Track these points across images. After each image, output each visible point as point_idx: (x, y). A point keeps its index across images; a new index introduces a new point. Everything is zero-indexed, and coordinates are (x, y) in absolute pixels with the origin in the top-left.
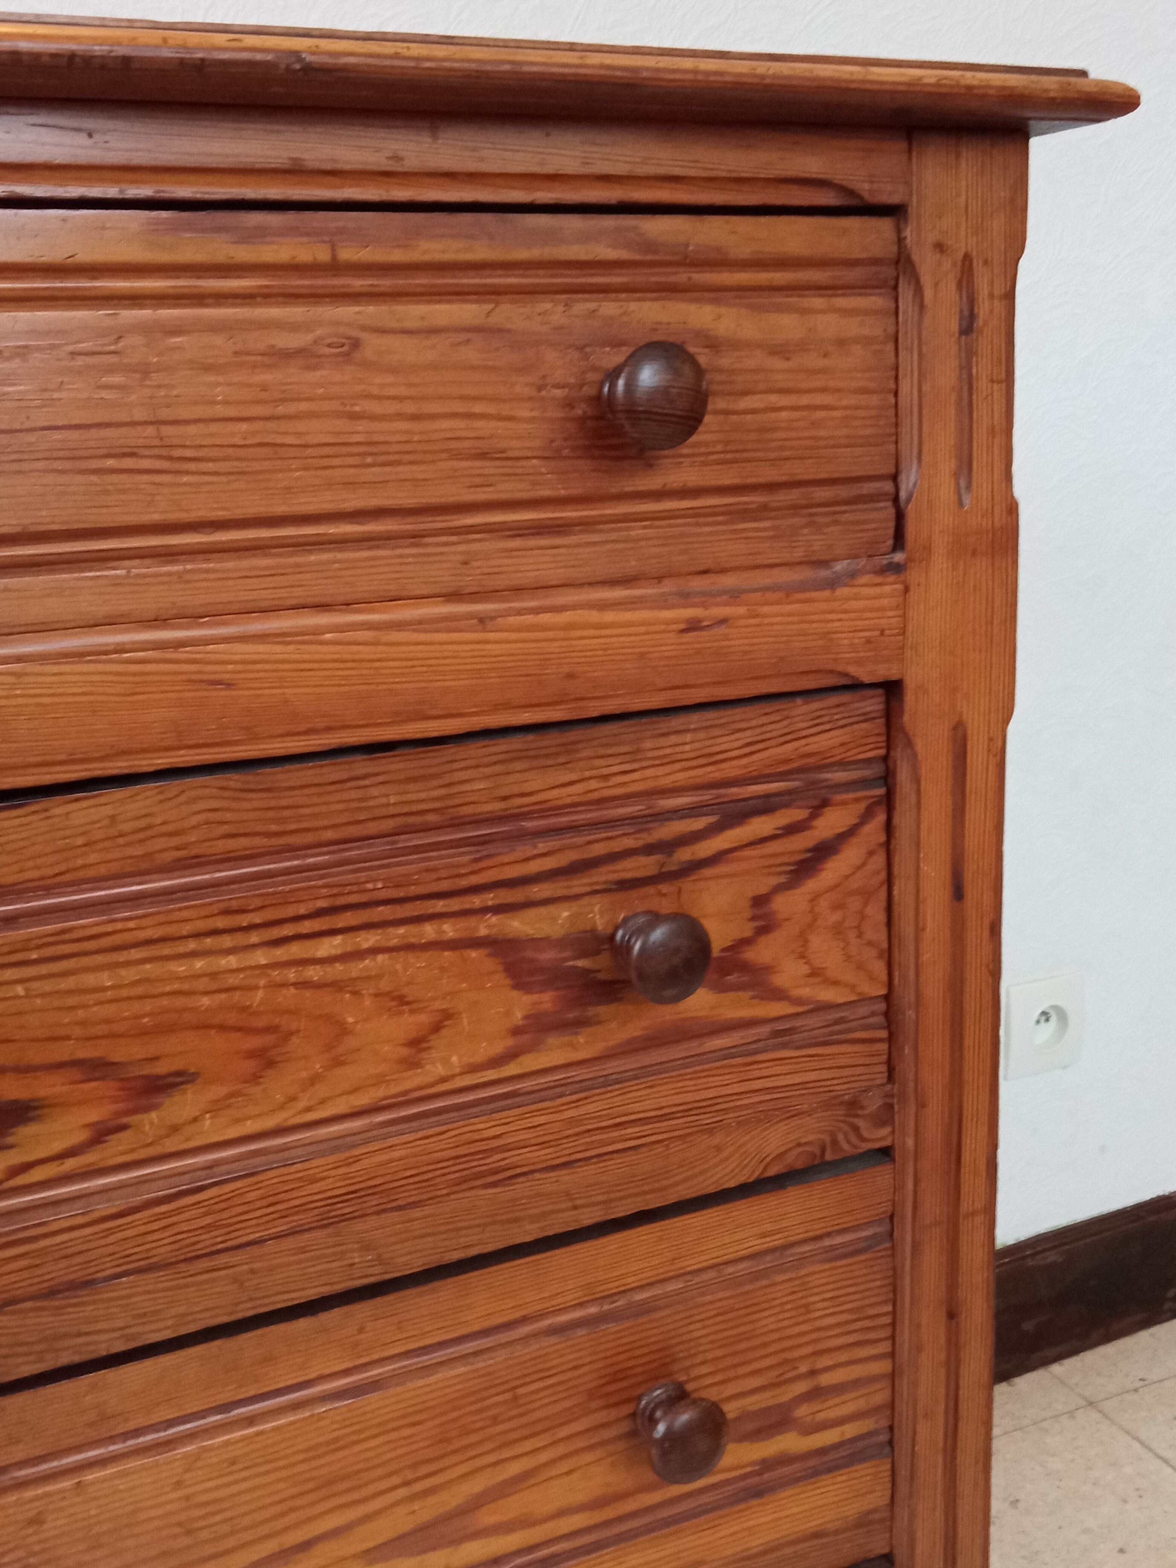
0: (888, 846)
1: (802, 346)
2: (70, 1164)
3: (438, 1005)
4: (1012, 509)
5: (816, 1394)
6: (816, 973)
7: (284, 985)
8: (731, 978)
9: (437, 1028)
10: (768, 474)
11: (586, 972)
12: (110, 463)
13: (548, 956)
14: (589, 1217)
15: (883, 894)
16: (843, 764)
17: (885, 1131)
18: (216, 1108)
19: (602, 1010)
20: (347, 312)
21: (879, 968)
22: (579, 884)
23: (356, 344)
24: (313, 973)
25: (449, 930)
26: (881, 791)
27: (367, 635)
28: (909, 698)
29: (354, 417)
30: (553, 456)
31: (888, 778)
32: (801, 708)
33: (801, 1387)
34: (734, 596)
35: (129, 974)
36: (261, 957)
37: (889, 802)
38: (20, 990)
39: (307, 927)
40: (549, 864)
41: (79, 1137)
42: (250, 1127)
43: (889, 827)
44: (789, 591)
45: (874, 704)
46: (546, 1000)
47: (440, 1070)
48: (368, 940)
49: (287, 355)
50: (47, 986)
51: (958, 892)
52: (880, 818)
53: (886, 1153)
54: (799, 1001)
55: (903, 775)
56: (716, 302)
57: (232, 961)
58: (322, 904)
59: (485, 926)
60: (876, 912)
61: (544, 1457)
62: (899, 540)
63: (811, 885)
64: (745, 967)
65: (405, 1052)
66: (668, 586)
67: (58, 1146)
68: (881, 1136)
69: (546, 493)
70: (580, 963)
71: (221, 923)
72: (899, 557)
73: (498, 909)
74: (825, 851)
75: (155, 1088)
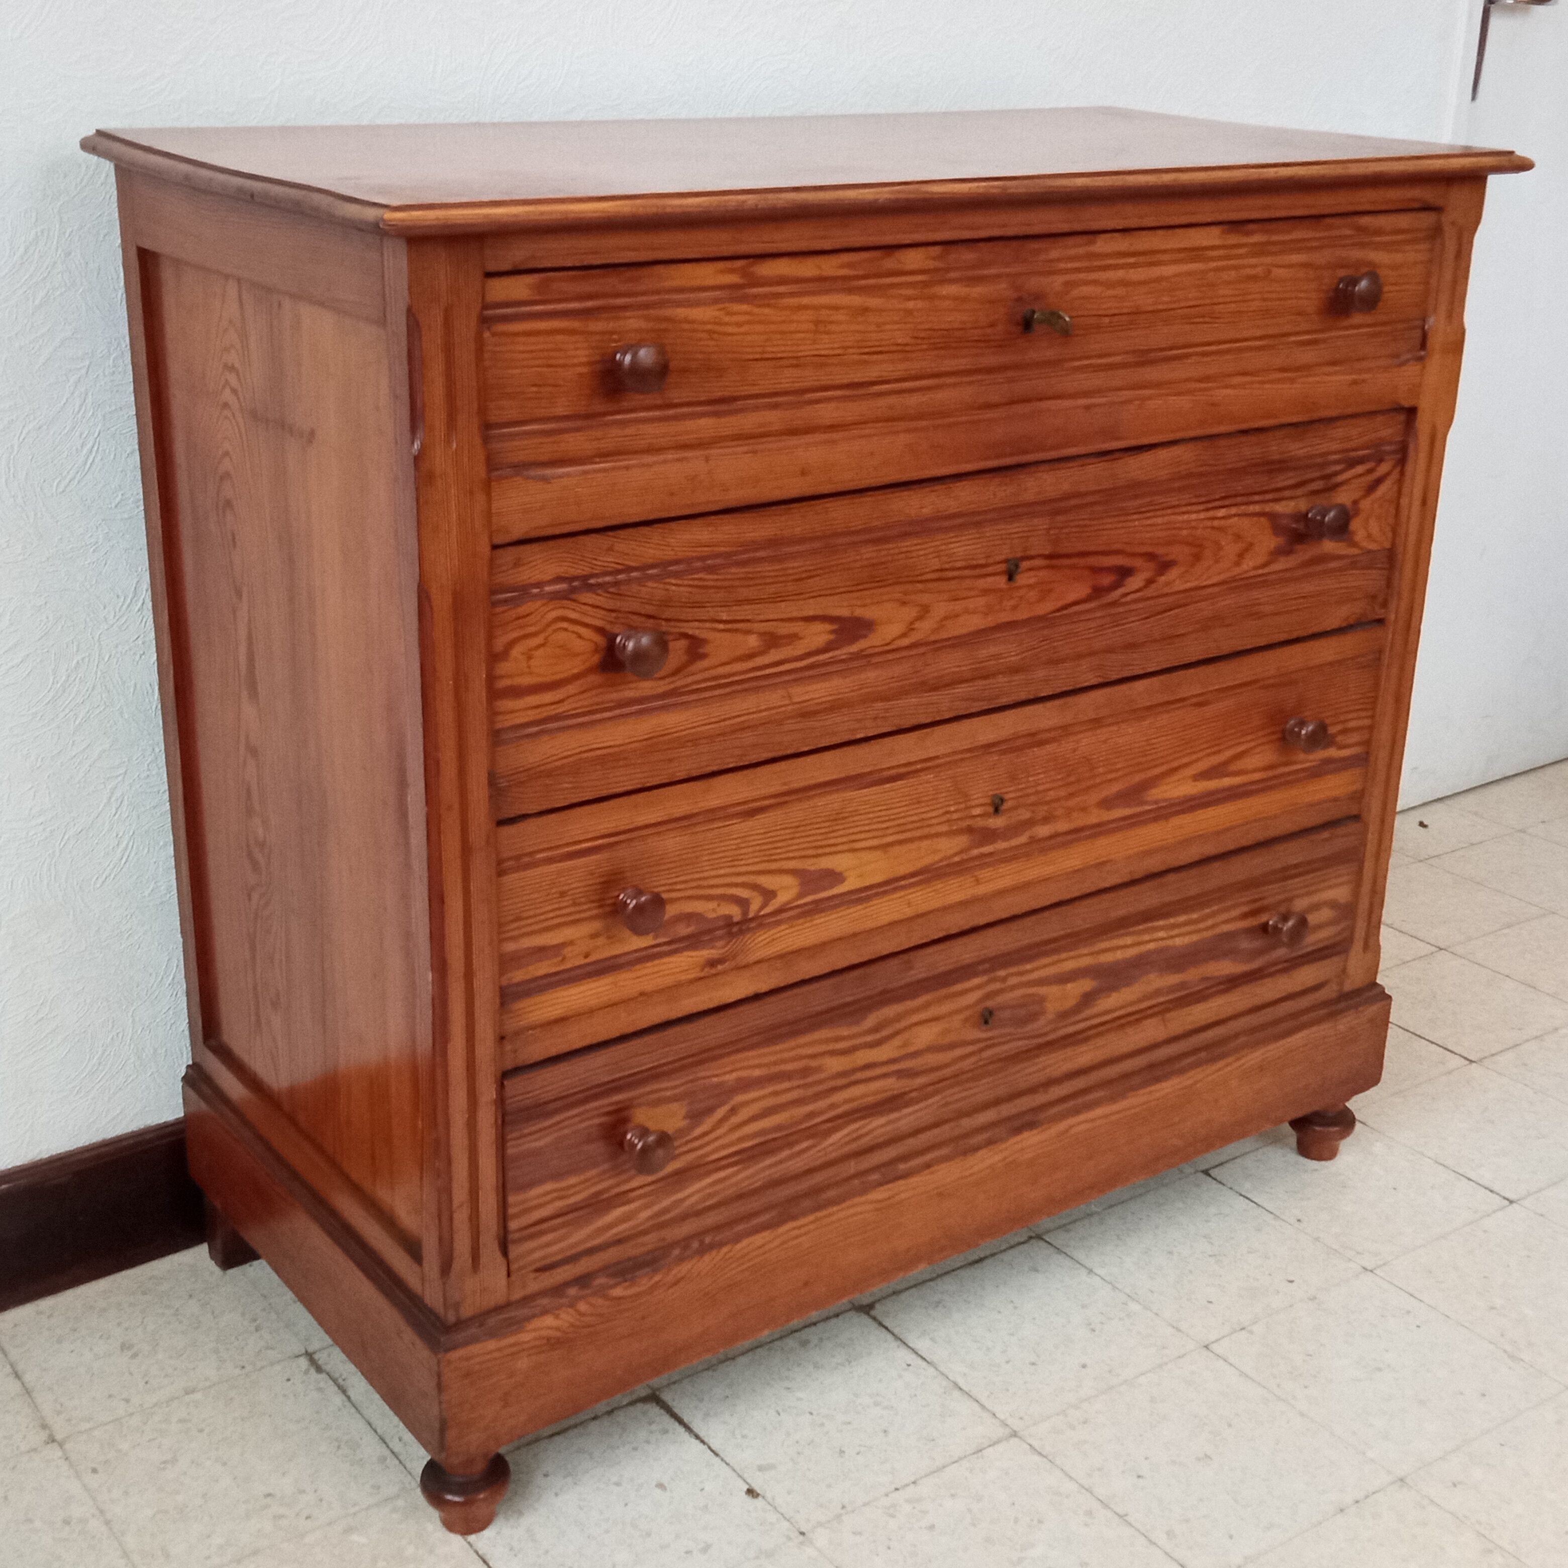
0: (1400, 482)
1: (1401, 266)
2: (1138, 595)
3: (1249, 539)
4: (1463, 332)
5: (1345, 731)
6: (1369, 536)
7: (1207, 528)
8: (1343, 537)
9: (1247, 550)
11: (1296, 529)
12: (1197, 320)
13: (1285, 522)
14: (1283, 637)
15: (1396, 503)
16: (1390, 443)
17: (1383, 611)
18: (1181, 576)
19: (1298, 547)
20: (1268, 260)
21: (1390, 535)
22: (1299, 492)
23: (1270, 272)
24: (1216, 523)
25: (1257, 508)
26: (1402, 456)
27: (1258, 386)
28: (1418, 415)
30: (1318, 312)
31: (1405, 450)
32: (1380, 418)
33: (1342, 727)
34: (1369, 370)
35: (1166, 519)
36: (1202, 515)
37: (1404, 461)
38: (1137, 523)
39: (1217, 504)
40: (1291, 482)
41: (1143, 584)
42: (1188, 585)
43: (1402, 472)
44: (1386, 369)
45: (1402, 417)
46: (1282, 541)
47: (1245, 568)
48: (1233, 510)
49: (1250, 277)
50: (1144, 522)
52: (1400, 467)
53: (1382, 621)
54: (1361, 548)
55: (1411, 447)
56: (1380, 249)
57: (1194, 516)
58: (1223, 495)
59: (1268, 508)
60: (1393, 510)
61: (1253, 744)
62: (1423, 346)
63: (1373, 496)
64: (1348, 532)
65: (1236, 559)
66: (1348, 366)
67: (1137, 587)
68: (1380, 613)
69: (1313, 328)
70: (1294, 526)
71: (1194, 500)
72: (1423, 353)
73: (1273, 500)
74: (1379, 481)
75: (1165, 566)
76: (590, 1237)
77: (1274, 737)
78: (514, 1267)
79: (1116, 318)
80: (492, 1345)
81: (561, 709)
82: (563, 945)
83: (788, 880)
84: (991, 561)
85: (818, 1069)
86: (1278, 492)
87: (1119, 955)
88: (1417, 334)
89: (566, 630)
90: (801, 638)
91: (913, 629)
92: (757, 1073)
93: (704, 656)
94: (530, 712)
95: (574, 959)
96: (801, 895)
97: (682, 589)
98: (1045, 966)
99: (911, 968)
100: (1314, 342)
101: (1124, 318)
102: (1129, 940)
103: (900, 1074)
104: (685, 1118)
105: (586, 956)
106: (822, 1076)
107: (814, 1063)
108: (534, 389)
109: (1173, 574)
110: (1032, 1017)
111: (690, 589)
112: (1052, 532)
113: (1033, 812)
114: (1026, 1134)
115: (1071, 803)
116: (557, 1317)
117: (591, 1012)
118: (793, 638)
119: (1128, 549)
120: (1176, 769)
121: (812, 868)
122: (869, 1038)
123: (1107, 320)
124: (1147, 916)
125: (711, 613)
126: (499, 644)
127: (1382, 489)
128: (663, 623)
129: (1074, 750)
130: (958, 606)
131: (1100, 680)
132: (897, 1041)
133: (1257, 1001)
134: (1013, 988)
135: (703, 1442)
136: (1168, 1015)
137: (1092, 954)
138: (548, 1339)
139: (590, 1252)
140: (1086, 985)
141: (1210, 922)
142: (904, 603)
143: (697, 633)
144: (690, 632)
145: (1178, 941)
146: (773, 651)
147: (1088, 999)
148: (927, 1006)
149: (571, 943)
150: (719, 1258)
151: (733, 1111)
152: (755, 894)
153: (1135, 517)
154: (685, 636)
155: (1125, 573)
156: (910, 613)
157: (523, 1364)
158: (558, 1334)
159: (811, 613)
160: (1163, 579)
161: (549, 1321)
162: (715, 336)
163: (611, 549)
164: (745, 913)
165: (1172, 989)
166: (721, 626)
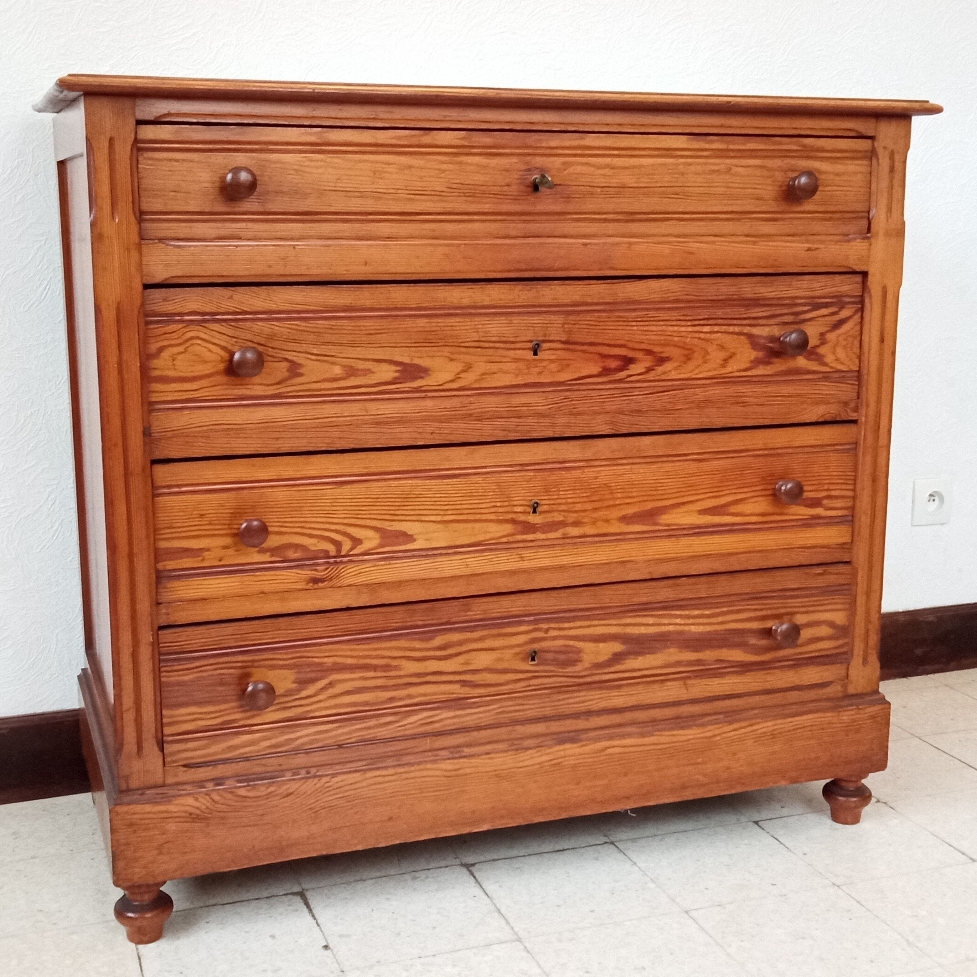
0: (861, 323)
1: (844, 174)
2: (641, 377)
3: (731, 350)
4: (903, 223)
5: (829, 497)
6: (837, 360)
7: (695, 338)
8: (813, 357)
9: (731, 357)
10: (832, 209)
11: (771, 348)
12: (672, 196)
13: (762, 341)
14: (768, 422)
15: (859, 338)
16: (848, 296)
17: (855, 414)
18: (676, 369)
19: (776, 360)
20: (728, 161)
21: (857, 361)
22: (772, 321)
23: (730, 169)
24: (702, 336)
25: (737, 329)
26: (860, 306)
27: (727, 244)
28: (870, 278)
29: (728, 187)
30: (775, 200)
31: (862, 302)
32: (838, 278)
33: (824, 494)
34: (821, 242)
35: (660, 328)
36: (690, 329)
37: (862, 310)
38: (635, 328)
39: (702, 322)
40: (764, 314)
41: (644, 370)
42: (682, 376)
43: (862, 317)
44: (837, 242)
46: (761, 354)
47: (730, 370)
48: (716, 329)
49: (714, 171)
50: (641, 328)
51: (882, 340)
52: (860, 314)
53: (855, 422)
54: (831, 367)
55: (867, 301)
56: (822, 161)
57: (683, 329)
58: (706, 317)
59: (746, 330)
60: (857, 343)
61: (749, 495)
62: (869, 230)
63: (838, 332)
64: (817, 354)
65: (722, 362)
66: (803, 238)
67: (639, 371)
68: (853, 416)
69: (773, 210)
70: (771, 345)
71: (682, 318)
72: (869, 235)
73: (750, 325)
74: (842, 322)
75: (662, 360)
76: (223, 751)
77: (768, 493)
78: (168, 759)
79: (605, 189)
80: (148, 808)
81: (196, 395)
82: (202, 550)
83: (370, 533)
84: (518, 339)
85: (397, 668)
86: (755, 321)
87: (643, 630)
88: (865, 223)
89: (199, 345)
90: (373, 373)
91: (459, 378)
92: (350, 661)
93: (301, 375)
94: (176, 394)
95: (210, 559)
96: (381, 546)
97: (282, 329)
98: (580, 627)
99: (469, 610)
100: (775, 220)
101: (613, 189)
102: (651, 621)
103: (464, 683)
104: (294, 682)
105: (220, 560)
106: (402, 673)
107: (395, 663)
108: (173, 193)
109: (668, 366)
110: (573, 662)
111: (289, 331)
112: (566, 326)
113: (564, 516)
114: (568, 746)
115: (596, 515)
116: (197, 799)
117: (224, 598)
118: (368, 372)
119: (631, 345)
120: (684, 504)
121: (389, 528)
122: (439, 653)
123: (599, 190)
124: (666, 606)
125: (304, 347)
126: (153, 347)
127: (845, 328)
128: (270, 350)
129: (596, 478)
130: (494, 367)
131: (613, 432)
132: (461, 659)
133: (768, 686)
134: (555, 638)
135: (315, 919)
136: (689, 682)
137: (619, 625)
138: (191, 814)
139: (225, 761)
140: (618, 647)
141: (720, 619)
142: (452, 360)
143: (295, 359)
144: (290, 358)
145: (693, 628)
146: (352, 378)
147: (617, 658)
148: (481, 639)
149: (208, 550)
150: (318, 785)
151: (331, 684)
152: (346, 539)
153: (634, 323)
154: (287, 360)
155: (628, 361)
156: (457, 367)
157: (172, 827)
158: (198, 812)
159: (381, 357)
160: (660, 369)
161: (190, 801)
162: (300, 173)
163: (231, 297)
164: (339, 550)
165: (691, 663)
166: (313, 357)
